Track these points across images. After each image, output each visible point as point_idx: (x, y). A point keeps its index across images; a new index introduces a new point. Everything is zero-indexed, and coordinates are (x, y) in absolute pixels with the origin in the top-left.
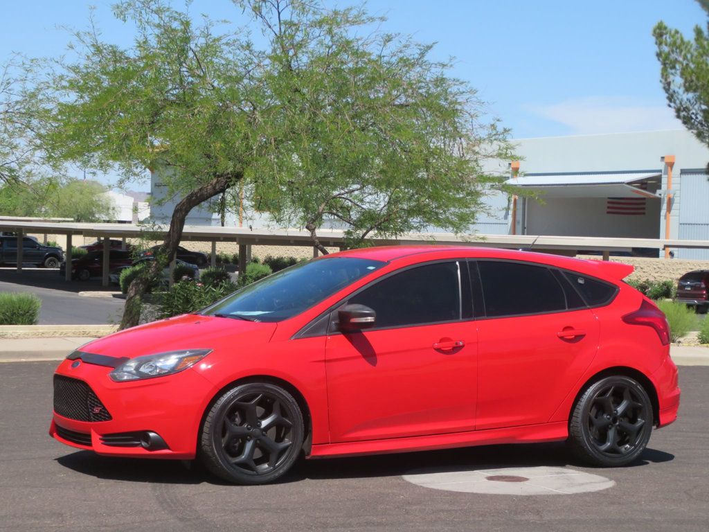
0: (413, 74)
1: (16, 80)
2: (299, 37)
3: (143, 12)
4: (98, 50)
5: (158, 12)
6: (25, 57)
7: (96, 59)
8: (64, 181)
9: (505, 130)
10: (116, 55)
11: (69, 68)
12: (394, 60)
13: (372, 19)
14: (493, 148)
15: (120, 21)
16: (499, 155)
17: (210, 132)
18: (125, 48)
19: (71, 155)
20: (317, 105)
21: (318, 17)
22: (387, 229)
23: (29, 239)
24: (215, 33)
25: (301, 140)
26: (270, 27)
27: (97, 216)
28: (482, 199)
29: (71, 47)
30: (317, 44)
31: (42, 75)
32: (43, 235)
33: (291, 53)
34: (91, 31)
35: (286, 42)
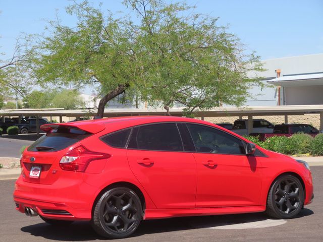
0: (210, 32)
1: (22, 45)
2: (154, 18)
3: (80, 10)
4: (59, 29)
5: (87, 10)
6: (26, 34)
7: (59, 33)
8: (60, 90)
9: (257, 57)
10: (68, 31)
11: (46, 38)
12: (200, 26)
13: (189, 8)
14: (253, 65)
15: (69, 15)
16: (256, 69)
17: (113, 65)
18: (72, 27)
19: (48, 80)
20: (164, 50)
21: (163, 8)
22: (203, 107)
23: (42, 120)
24: (114, 18)
25: (156, 67)
26: (140, 14)
27: (76, 106)
28: (247, 91)
29: (47, 28)
30: (163, 21)
31: (34, 42)
32: (50, 117)
33: (151, 26)
34: (56, 20)
35: (148, 20)
